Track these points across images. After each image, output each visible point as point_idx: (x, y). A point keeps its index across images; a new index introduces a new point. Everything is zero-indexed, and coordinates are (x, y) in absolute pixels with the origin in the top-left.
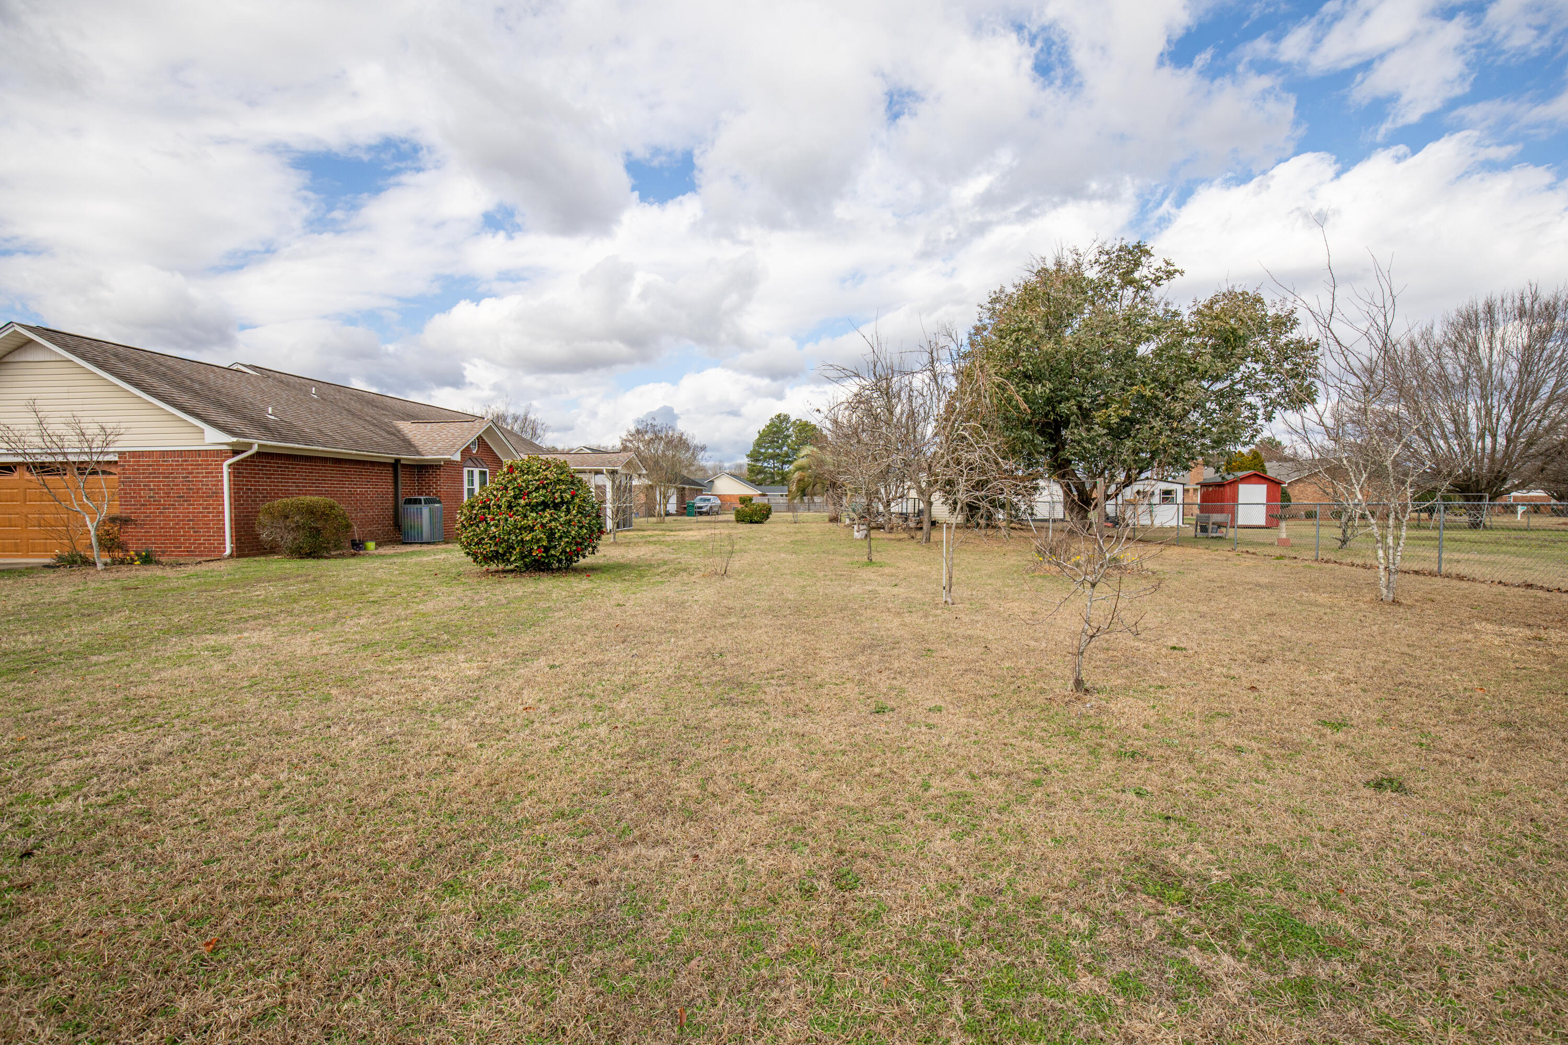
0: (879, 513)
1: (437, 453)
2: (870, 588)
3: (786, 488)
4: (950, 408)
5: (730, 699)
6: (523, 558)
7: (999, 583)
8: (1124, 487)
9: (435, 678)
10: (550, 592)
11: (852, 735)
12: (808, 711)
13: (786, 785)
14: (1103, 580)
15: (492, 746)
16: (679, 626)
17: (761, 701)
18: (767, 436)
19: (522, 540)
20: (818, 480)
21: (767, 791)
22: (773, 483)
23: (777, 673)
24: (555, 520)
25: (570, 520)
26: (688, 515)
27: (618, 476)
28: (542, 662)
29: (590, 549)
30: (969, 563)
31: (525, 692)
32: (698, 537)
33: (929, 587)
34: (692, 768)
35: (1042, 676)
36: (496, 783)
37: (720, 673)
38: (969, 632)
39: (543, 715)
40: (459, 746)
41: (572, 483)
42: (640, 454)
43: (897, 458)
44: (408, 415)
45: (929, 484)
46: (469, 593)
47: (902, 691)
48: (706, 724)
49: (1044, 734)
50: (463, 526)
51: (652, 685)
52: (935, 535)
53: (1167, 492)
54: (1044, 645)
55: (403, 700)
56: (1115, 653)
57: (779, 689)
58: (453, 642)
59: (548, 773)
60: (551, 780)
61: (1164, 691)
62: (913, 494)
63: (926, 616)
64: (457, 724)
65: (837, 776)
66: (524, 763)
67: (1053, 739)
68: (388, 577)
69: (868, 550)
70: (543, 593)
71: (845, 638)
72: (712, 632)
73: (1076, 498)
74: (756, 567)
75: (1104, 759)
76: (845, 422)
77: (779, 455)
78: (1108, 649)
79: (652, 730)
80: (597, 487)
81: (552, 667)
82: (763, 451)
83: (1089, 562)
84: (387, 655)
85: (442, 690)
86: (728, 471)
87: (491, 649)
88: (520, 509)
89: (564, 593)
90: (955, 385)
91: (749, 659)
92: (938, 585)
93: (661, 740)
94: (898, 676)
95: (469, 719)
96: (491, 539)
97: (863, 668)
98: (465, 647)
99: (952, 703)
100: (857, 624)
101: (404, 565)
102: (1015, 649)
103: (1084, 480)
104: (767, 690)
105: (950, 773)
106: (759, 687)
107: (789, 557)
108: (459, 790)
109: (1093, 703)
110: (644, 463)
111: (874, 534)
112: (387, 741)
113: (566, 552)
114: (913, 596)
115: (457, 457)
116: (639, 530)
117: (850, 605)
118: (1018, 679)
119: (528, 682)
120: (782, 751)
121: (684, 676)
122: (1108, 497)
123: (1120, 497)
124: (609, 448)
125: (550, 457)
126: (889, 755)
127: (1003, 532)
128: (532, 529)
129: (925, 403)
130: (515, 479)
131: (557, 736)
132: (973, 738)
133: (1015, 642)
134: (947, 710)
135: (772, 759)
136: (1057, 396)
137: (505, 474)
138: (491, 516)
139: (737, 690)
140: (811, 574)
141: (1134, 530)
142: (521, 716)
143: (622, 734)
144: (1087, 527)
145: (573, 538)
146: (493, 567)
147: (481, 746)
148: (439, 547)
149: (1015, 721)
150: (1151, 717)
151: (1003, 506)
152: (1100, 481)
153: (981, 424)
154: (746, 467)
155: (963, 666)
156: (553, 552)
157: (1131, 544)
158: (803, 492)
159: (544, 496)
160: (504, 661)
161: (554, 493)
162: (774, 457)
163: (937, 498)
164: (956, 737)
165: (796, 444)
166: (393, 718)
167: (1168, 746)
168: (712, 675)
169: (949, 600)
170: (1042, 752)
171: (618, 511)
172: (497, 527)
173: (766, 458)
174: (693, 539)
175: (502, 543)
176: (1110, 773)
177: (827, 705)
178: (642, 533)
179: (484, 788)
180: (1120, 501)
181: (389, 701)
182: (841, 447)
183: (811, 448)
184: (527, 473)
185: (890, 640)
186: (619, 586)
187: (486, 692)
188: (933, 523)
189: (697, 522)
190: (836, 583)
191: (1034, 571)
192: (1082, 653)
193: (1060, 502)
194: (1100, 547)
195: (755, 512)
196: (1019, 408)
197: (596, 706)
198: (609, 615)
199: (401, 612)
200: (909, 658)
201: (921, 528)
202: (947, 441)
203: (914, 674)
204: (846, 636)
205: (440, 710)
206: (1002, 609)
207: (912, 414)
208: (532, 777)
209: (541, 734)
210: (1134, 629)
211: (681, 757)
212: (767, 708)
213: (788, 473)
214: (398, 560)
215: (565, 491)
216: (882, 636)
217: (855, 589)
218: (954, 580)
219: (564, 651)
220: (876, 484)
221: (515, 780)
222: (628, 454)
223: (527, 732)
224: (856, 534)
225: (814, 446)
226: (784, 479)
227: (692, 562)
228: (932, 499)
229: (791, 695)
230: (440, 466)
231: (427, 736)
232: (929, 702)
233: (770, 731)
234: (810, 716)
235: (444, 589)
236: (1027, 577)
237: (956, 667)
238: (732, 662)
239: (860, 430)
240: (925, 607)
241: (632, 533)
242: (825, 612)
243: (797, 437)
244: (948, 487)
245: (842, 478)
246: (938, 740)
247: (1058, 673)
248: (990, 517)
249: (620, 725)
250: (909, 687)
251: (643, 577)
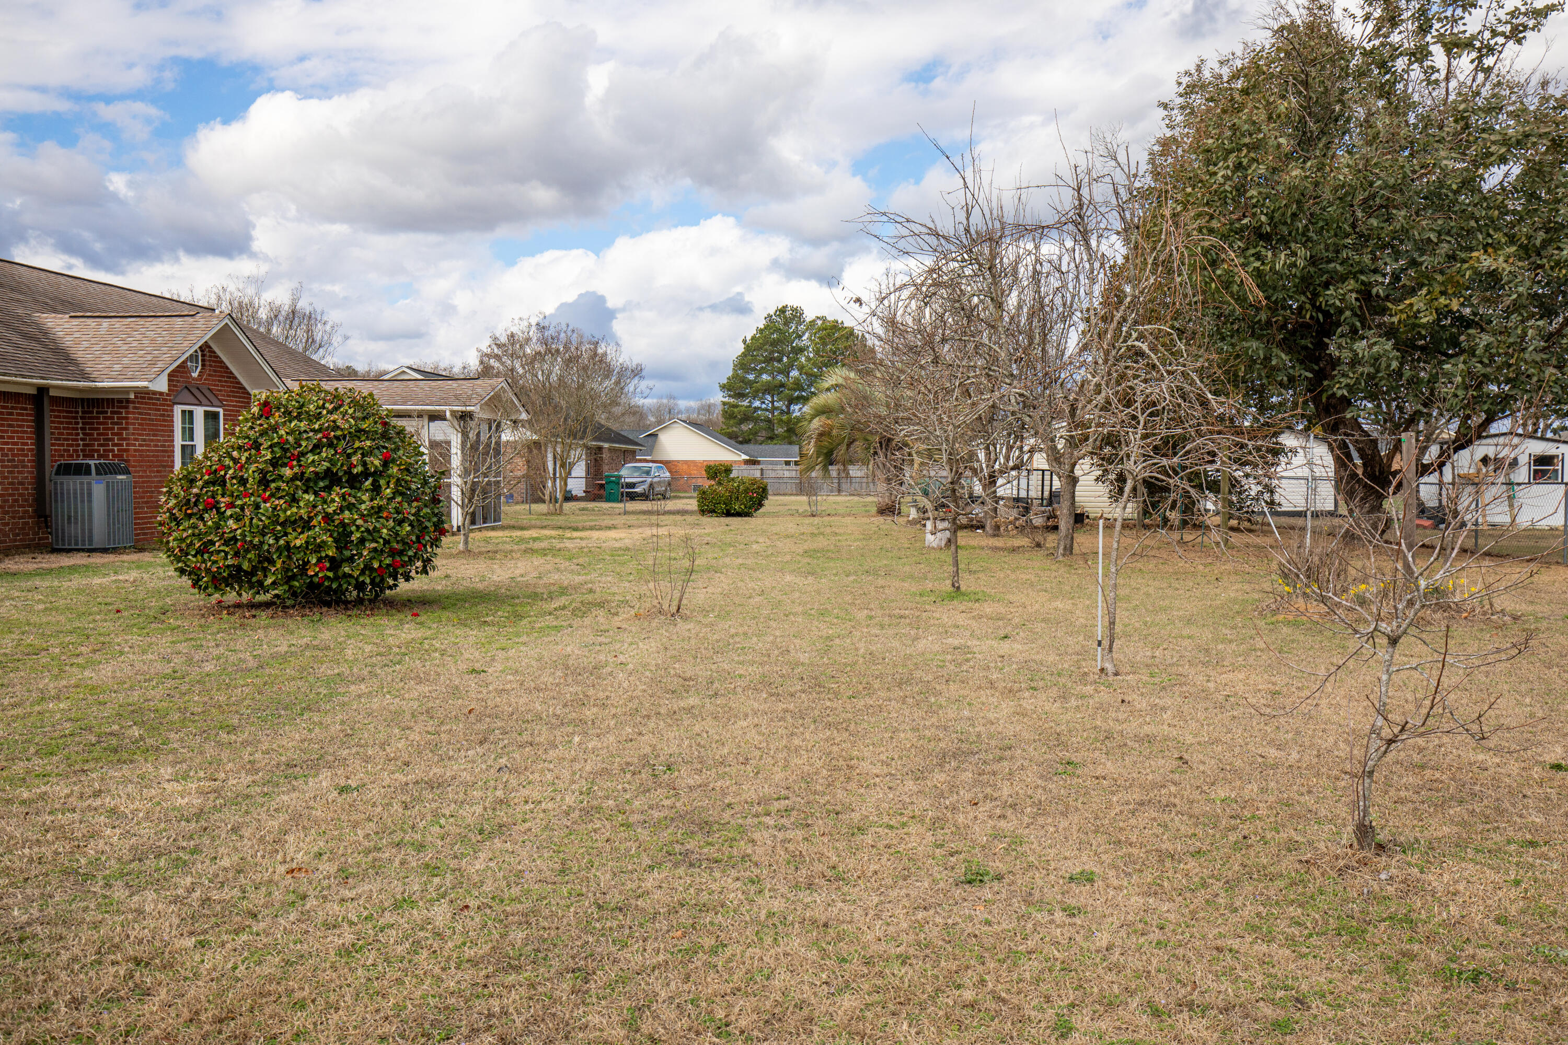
0: (973, 499)
1: (122, 376)
2: (956, 642)
3: (796, 448)
4: (1113, 296)
5: (687, 854)
6: (289, 579)
7: (1207, 635)
8: (1456, 451)
9: (113, 811)
10: (342, 647)
11: (921, 925)
12: (837, 878)
13: (792, 1022)
14: (1413, 631)
15: (223, 945)
16: (589, 713)
17: (745, 857)
18: (759, 348)
19: (288, 546)
20: (858, 435)
21: (756, 1033)
22: (771, 438)
23: (776, 805)
24: (350, 507)
25: (380, 509)
26: (608, 500)
27: (472, 424)
28: (324, 780)
29: (419, 564)
30: (1148, 595)
31: (290, 838)
32: (628, 542)
33: (1071, 640)
34: (611, 986)
35: (1292, 816)
36: (231, 1016)
37: (667, 803)
38: (1147, 729)
39: (325, 883)
40: (157, 944)
41: (385, 436)
42: (515, 382)
43: (1012, 391)
44: (63, 302)
45: (1072, 443)
46: (183, 647)
47: (1017, 841)
48: (640, 902)
49: (1295, 930)
50: (173, 517)
51: (535, 826)
52: (1082, 540)
53: (1544, 460)
54: (1295, 755)
55: (49, 855)
56: (1438, 775)
57: (780, 835)
58: (150, 741)
59: (333, 997)
60: (337, 1009)
61: (1538, 851)
62: (1040, 461)
63: (1064, 697)
64: (156, 902)
65: (891, 1006)
66: (285, 977)
67: (1314, 940)
68: (22, 616)
69: (951, 569)
70: (328, 648)
71: (906, 737)
72: (652, 725)
73: (1360, 472)
74: (737, 600)
75: (1417, 984)
76: (910, 321)
77: (782, 385)
78: (1423, 767)
79: (535, 912)
80: (434, 445)
81: (343, 790)
82: (751, 377)
83: (1386, 595)
84: (19, 768)
85: (126, 834)
86: (684, 417)
87: (224, 756)
88: (283, 486)
89: (368, 648)
90: (1124, 251)
91: (722, 776)
92: (1088, 637)
93: (553, 933)
94: (1009, 812)
95: (180, 892)
96: (226, 543)
97: (942, 795)
98: (174, 751)
99: (1116, 867)
100: (931, 711)
101: (55, 591)
102: (1238, 763)
103: (1375, 435)
104: (757, 836)
105: (1110, 1004)
106: (742, 830)
107: (799, 581)
108: (157, 1031)
109: (1394, 871)
110: (524, 399)
111: (964, 538)
112: (15, 935)
113: (372, 569)
114: (1038, 657)
115: (161, 385)
116: (513, 527)
117: (918, 674)
118: (1244, 821)
119: (296, 818)
120: (786, 954)
121: (598, 809)
122: (1424, 470)
123: (1447, 469)
124: (456, 370)
125: (342, 386)
126: (992, 965)
127: (1215, 536)
128: (306, 525)
129: (1064, 286)
130: (275, 429)
131: (351, 923)
132: (1156, 935)
133: (1237, 750)
134: (1105, 879)
135: (766, 971)
136: (1323, 272)
137: (254, 418)
138: (227, 499)
139: (699, 836)
140: (842, 615)
141: (1476, 533)
142: (282, 885)
143: (477, 920)
144: (1381, 527)
145: (386, 542)
146: (231, 597)
147: (202, 944)
148: (125, 557)
149: (1238, 904)
150: (1512, 902)
151: (1214, 486)
152: (1408, 438)
153: (1172, 327)
154: (719, 408)
155: (1136, 795)
156: (347, 570)
157: (1469, 562)
158: (828, 457)
159: (330, 461)
160: (250, 778)
161: (349, 456)
162: (773, 389)
163: (1087, 471)
164: (1123, 933)
165: (815, 364)
166: (29, 891)
167: (1548, 960)
168: (651, 807)
169: (1109, 667)
170: (1292, 966)
171: (473, 491)
172: (238, 520)
173: (757, 391)
174: (617, 545)
175: (247, 551)
176: (1430, 1011)
177: (873, 867)
178: (519, 533)
179: (207, 1027)
180: (1448, 476)
181: (21, 858)
182: (902, 372)
183: (845, 372)
184: (298, 418)
185: (993, 743)
186: (474, 634)
187: (213, 839)
188: (1079, 519)
189: (626, 513)
190: (891, 632)
191: (1275, 612)
192: (1371, 773)
193: (1328, 479)
194: (1407, 567)
195: (735, 495)
196: (1245, 299)
197: (427, 866)
198: (455, 691)
199: (48, 683)
200: (1031, 777)
201: (1056, 528)
202: (1106, 361)
203: (1041, 809)
204: (910, 735)
205: (122, 875)
206: (1211, 685)
207: (1039, 308)
208: (301, 1005)
209: (320, 920)
210: (1475, 728)
211: (591, 965)
212: (756, 871)
213: (798, 420)
214: (44, 583)
215: (370, 452)
216: (979, 735)
217: (928, 644)
218: (1118, 628)
219: (367, 760)
220: (968, 443)
221: (268, 1010)
222: (494, 381)
223: (292, 917)
224: (929, 538)
225: (850, 368)
226: (792, 433)
227: (614, 589)
228: (1078, 472)
229: (803, 847)
230: (128, 401)
231: (96, 926)
232: (1070, 863)
233: (763, 916)
234: (838, 888)
235: (134, 639)
236: (1261, 623)
237: (1122, 796)
238: (691, 782)
239: (938, 339)
240: (1062, 680)
241: (500, 534)
242: (868, 687)
243: (817, 352)
244: (1107, 450)
245: (902, 432)
246: (1086, 939)
247: (1323, 812)
248: (1189, 507)
249: (473, 904)
250: (1032, 835)
251: (520, 617)
